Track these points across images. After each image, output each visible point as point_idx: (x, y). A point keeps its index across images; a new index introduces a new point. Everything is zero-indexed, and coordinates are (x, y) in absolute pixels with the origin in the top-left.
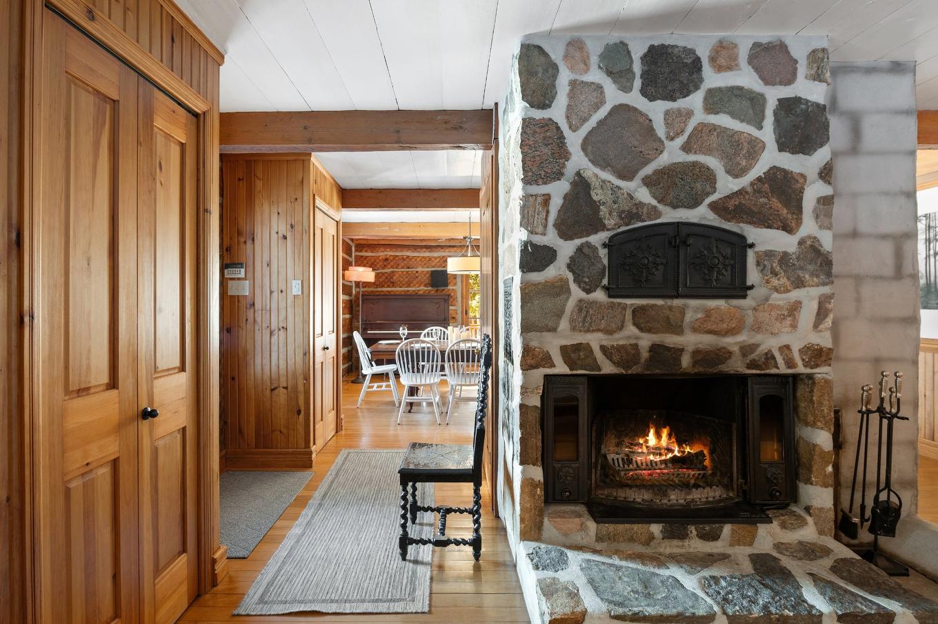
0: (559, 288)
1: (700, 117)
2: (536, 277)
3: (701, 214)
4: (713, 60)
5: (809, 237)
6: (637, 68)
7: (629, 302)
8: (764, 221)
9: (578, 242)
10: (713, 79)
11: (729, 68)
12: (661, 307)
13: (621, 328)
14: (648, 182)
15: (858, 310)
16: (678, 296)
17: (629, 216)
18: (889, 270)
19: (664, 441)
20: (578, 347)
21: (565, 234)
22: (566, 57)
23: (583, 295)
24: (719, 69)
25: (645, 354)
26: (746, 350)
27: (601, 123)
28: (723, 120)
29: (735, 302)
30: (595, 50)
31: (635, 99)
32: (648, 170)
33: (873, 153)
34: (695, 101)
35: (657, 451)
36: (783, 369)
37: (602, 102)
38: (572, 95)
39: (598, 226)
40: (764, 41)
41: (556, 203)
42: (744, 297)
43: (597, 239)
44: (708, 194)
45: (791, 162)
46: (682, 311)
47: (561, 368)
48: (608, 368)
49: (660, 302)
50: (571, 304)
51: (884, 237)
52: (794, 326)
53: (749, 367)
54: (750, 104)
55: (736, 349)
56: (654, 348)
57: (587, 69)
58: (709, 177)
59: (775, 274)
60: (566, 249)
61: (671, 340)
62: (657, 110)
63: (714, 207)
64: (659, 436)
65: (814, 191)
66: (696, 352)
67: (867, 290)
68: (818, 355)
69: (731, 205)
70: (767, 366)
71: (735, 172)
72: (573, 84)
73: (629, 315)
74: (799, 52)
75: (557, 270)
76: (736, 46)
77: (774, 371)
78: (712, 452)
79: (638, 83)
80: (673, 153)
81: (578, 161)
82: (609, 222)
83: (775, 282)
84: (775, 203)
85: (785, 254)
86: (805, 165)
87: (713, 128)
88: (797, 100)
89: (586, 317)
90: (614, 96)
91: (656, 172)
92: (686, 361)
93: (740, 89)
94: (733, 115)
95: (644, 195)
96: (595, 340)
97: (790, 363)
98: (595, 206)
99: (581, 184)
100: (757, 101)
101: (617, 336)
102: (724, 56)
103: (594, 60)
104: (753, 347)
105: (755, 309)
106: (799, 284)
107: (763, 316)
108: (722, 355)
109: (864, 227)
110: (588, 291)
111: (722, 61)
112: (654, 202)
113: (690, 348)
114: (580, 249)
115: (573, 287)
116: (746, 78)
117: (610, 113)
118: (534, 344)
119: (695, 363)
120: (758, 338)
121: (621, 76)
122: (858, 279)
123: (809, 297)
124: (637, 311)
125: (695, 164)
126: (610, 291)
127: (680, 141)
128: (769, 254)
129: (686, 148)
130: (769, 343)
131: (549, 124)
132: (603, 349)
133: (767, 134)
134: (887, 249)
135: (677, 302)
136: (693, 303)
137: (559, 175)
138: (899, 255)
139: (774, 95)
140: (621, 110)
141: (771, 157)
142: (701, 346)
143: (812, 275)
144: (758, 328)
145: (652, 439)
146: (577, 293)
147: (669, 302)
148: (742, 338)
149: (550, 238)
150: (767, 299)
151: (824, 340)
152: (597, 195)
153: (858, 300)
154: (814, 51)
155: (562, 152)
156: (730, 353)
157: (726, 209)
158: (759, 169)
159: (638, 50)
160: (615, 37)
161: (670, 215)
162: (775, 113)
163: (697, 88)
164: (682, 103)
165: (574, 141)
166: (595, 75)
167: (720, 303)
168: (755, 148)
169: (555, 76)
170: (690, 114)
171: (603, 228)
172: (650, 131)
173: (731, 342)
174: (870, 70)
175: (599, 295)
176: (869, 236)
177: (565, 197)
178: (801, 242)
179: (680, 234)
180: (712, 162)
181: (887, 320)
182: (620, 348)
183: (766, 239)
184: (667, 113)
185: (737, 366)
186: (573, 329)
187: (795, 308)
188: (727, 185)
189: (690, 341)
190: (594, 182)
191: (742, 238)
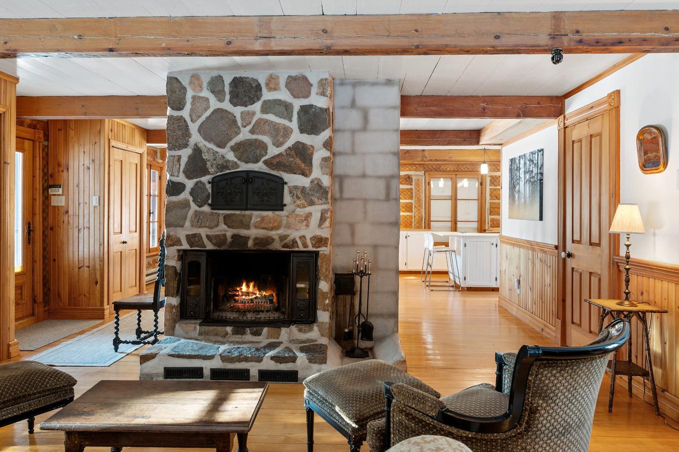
0: (185, 205)
1: (259, 115)
2: (174, 199)
3: (259, 167)
4: (267, 85)
5: (316, 179)
6: (227, 89)
7: (221, 212)
8: (292, 170)
9: (195, 180)
10: (267, 95)
11: (275, 89)
12: (238, 215)
13: (217, 225)
14: (233, 149)
15: (365, 218)
16: (247, 210)
17: (222, 167)
18: (382, 196)
19: (251, 289)
20: (194, 235)
21: (189, 177)
22: (190, 83)
23: (197, 208)
24: (270, 89)
25: (229, 240)
26: (283, 238)
27: (208, 118)
28: (271, 117)
29: (277, 213)
30: (205, 79)
31: (226, 105)
32: (232, 143)
33: (375, 130)
34: (257, 107)
35: (248, 294)
36: (301, 248)
37: (208, 107)
38: (193, 103)
39: (205, 172)
40: (294, 75)
41: (184, 160)
42: (282, 210)
43: (205, 179)
44: (263, 156)
45: (306, 139)
46: (250, 217)
47: (186, 246)
48: (209, 246)
49: (238, 212)
50: (191, 213)
51: (380, 177)
52: (307, 226)
53: (283, 247)
54: (285, 109)
55: (276, 237)
56: (234, 236)
57: (201, 90)
58: (264, 147)
59: (298, 198)
60: (190, 184)
61: (243, 232)
62: (237, 111)
63: (266, 163)
64: (248, 286)
65: (319, 155)
66: (256, 239)
67: (370, 206)
68: (320, 241)
69: (274, 162)
70: (293, 246)
71: (278, 144)
72: (194, 98)
73: (221, 219)
74: (314, 79)
75: (185, 195)
76: (278, 77)
77: (296, 249)
78: (277, 295)
79: (228, 97)
80: (244, 135)
81: (196, 138)
82: (211, 170)
83: (298, 202)
84: (298, 161)
85: (304, 188)
86: (315, 141)
87: (266, 121)
88: (311, 106)
89: (199, 219)
90: (214, 104)
91: (236, 144)
92: (250, 243)
93: (280, 100)
94: (276, 115)
95: (231, 156)
96: (203, 232)
97: (305, 245)
98: (204, 162)
99: (197, 151)
100: (288, 107)
101: (215, 230)
102: (272, 82)
103: (205, 85)
104: (286, 237)
105: (288, 217)
106: (312, 203)
107: (291, 220)
108: (269, 240)
109: (369, 172)
110: (200, 206)
111: (272, 86)
112: (236, 160)
113: (253, 237)
114: (197, 184)
115: (192, 204)
116: (283, 95)
117: (213, 113)
118: (172, 233)
119: (255, 245)
120: (288, 232)
121: (219, 94)
122: (365, 200)
123: (316, 211)
124: (226, 217)
125: (256, 140)
126: (213, 206)
127: (249, 128)
128: (296, 187)
129: (252, 132)
130: (295, 235)
131: (181, 119)
132: (208, 237)
133: (294, 124)
134: (381, 184)
135: (248, 212)
136: (256, 213)
137: (186, 146)
138: (388, 188)
139: (297, 104)
140: (217, 111)
141: (296, 136)
142: (258, 236)
143: (318, 199)
144: (288, 226)
145: (244, 288)
146: (194, 207)
147: (243, 212)
148: (281, 232)
149: (181, 178)
150: (294, 211)
151: (325, 233)
152: (205, 156)
153: (365, 212)
154: (321, 80)
155: (187, 134)
156: (273, 240)
157: (272, 164)
158: (290, 143)
159: (228, 80)
160: (215, 73)
161: (244, 167)
162: (298, 114)
163: (259, 99)
164: (250, 108)
165: (193, 128)
166: (206, 93)
167: (270, 213)
168: (287, 132)
169: (185, 94)
170: (254, 113)
171: (207, 173)
172: (235, 122)
173: (274, 234)
174: (374, 84)
175: (206, 209)
176: (371, 177)
177: (189, 157)
178: (312, 182)
179: (249, 177)
180: (266, 139)
181: (381, 224)
182: (217, 236)
183: (293, 180)
184: (242, 113)
185: (277, 246)
186: (192, 226)
187: (308, 216)
188: (273, 151)
189: (253, 233)
190: (204, 149)
191: (282, 179)
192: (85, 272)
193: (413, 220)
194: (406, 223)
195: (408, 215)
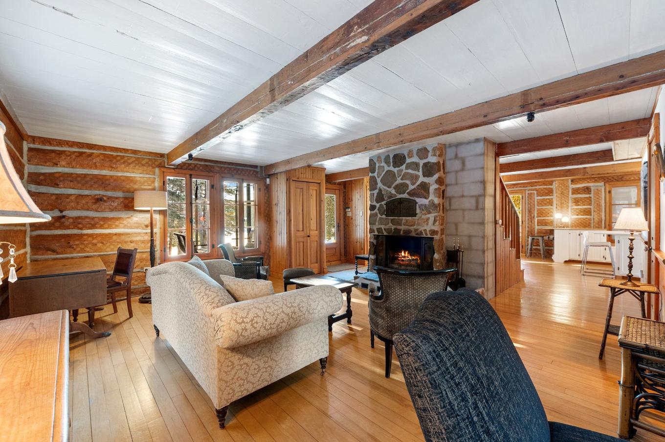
0: (376, 215)
1: (404, 171)
2: (372, 212)
3: (405, 196)
4: (408, 155)
5: (431, 200)
6: (391, 160)
7: (390, 218)
8: (419, 196)
9: (380, 204)
10: (408, 161)
11: (412, 157)
12: (397, 219)
13: (388, 224)
14: (395, 188)
15: (464, 220)
16: (400, 216)
17: (390, 197)
18: (474, 207)
19: (406, 255)
20: (380, 228)
21: (377, 203)
22: (378, 160)
23: (380, 216)
24: (410, 157)
25: (393, 231)
26: (416, 230)
27: (384, 175)
28: (410, 171)
29: (413, 218)
30: (383, 158)
31: (391, 168)
32: (394, 185)
33: (468, 170)
34: (404, 167)
35: (404, 257)
36: (424, 236)
37: (384, 170)
38: (378, 169)
39: (383, 200)
40: (420, 148)
41: (375, 195)
42: (416, 216)
43: (383, 203)
44: (407, 190)
45: (426, 180)
46: (402, 220)
47: (376, 233)
48: (385, 234)
49: (397, 218)
50: (378, 218)
51: (472, 196)
52: (427, 224)
53: (416, 235)
54: (416, 166)
55: (413, 230)
56: (395, 229)
57: (381, 163)
58: (407, 186)
59: (423, 210)
60: (378, 205)
61: (399, 227)
62: (396, 170)
63: (408, 193)
64: (405, 253)
65: (433, 187)
66: (404, 230)
67: (466, 213)
68: (434, 232)
69: (412, 193)
70: (420, 234)
71: (413, 184)
72: (379, 167)
73: (390, 221)
74: (430, 149)
75: (376, 211)
76: (412, 150)
77: (422, 236)
78: (420, 259)
79: (392, 164)
80: (399, 181)
81: (380, 185)
82: (386, 199)
83: (423, 212)
84: (423, 192)
85: (425, 205)
86: (431, 180)
87: (408, 173)
88: (429, 162)
89: (381, 222)
90: (386, 168)
91: (396, 186)
92: (402, 232)
93: (413, 162)
94: (412, 169)
95: (393, 192)
96: (383, 227)
97: (426, 234)
98: (383, 195)
99: (380, 190)
100: (417, 165)
101: (388, 226)
102: (410, 154)
103: (383, 160)
104: (417, 230)
105: (418, 220)
106: (430, 213)
107: (420, 221)
108: (409, 231)
109: (466, 194)
110: (381, 215)
111: (410, 155)
112: (395, 193)
113: (403, 229)
114: (380, 205)
115: (378, 214)
116: (415, 159)
117: (386, 173)
118: (371, 227)
119: (403, 233)
120: (419, 227)
121: (387, 163)
122: (464, 210)
123: (431, 217)
124: (392, 220)
125: (404, 183)
126: (387, 215)
127: (400, 177)
128: (422, 205)
129: (402, 179)
130: (421, 229)
131: (374, 177)
132: (385, 229)
133: (420, 173)
134: (473, 201)
135: (401, 218)
136: (404, 218)
137: (376, 189)
138: (477, 202)
139: (421, 163)
140: (388, 171)
141: (422, 179)
142: (405, 229)
143: (433, 210)
144: (419, 224)
145: (403, 254)
146: (379, 216)
147: (399, 218)
148: (415, 227)
149: (374, 203)
150: (421, 217)
151: (437, 228)
152: (383, 193)
153: (464, 217)
154: (434, 148)
155: (376, 183)
156: (412, 231)
157: (410, 194)
158: (418, 183)
159: (391, 156)
160: (386, 154)
161: (399, 196)
162: (422, 167)
163: (405, 163)
164: (401, 168)
165: (379, 180)
166: (383, 164)
167: (410, 218)
168: (417, 177)
169: (375, 165)
170: (402, 170)
171: (384, 200)
172: (395, 175)
173: (412, 228)
174: (469, 143)
175: (384, 216)
176: (467, 196)
177: (377, 194)
178: (429, 202)
179: (401, 201)
180: (408, 182)
181: (474, 223)
182: (388, 229)
183: (421, 201)
184: (397, 171)
185: (413, 234)
186: (379, 224)
187: (428, 219)
188: (411, 187)
189: (403, 228)
190: (382, 189)
191: (415, 201)
192: (358, 244)
193: (592, 221)
194: (585, 224)
195: (586, 218)
